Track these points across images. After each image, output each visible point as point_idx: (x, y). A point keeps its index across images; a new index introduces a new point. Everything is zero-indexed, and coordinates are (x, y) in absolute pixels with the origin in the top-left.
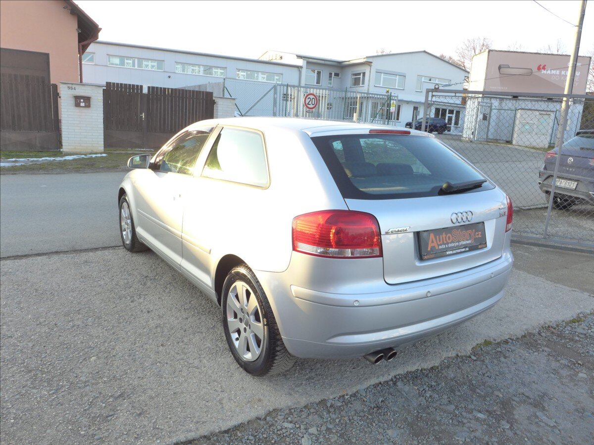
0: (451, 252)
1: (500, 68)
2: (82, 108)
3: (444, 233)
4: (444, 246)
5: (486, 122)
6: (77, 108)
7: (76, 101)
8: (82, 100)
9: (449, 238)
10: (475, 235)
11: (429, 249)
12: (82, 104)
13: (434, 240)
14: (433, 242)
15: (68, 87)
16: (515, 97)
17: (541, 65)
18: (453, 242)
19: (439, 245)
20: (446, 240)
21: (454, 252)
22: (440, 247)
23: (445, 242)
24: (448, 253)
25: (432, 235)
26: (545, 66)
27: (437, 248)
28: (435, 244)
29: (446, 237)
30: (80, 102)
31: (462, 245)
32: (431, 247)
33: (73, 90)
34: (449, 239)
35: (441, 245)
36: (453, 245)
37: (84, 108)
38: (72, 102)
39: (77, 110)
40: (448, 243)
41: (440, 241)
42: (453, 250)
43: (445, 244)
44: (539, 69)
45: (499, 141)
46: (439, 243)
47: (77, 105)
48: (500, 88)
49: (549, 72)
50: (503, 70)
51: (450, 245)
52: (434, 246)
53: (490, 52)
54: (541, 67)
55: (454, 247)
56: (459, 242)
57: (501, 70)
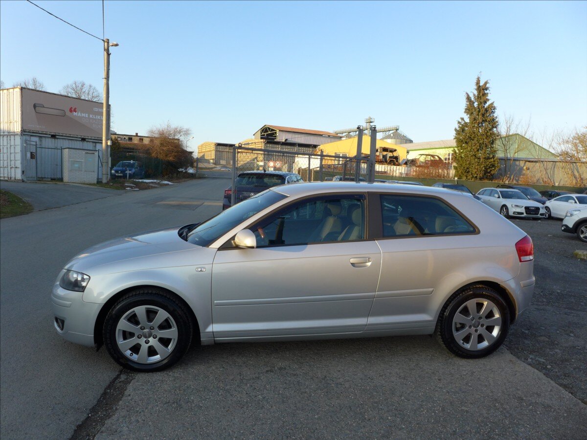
1: (35, 106)
5: (34, 161)
16: (53, 136)
17: (72, 108)
26: (75, 109)
44: (71, 111)
45: (44, 179)
48: (38, 126)
49: (79, 114)
50: (38, 109)
53: (23, 90)
54: (73, 109)
57: (37, 108)
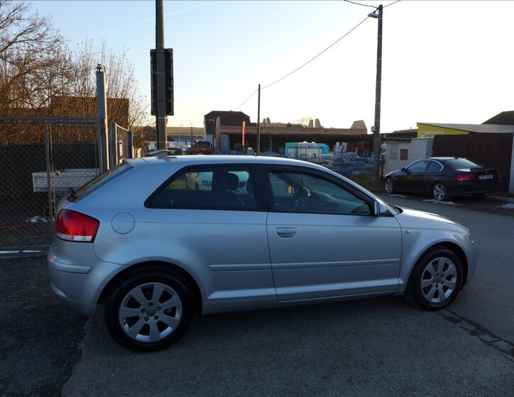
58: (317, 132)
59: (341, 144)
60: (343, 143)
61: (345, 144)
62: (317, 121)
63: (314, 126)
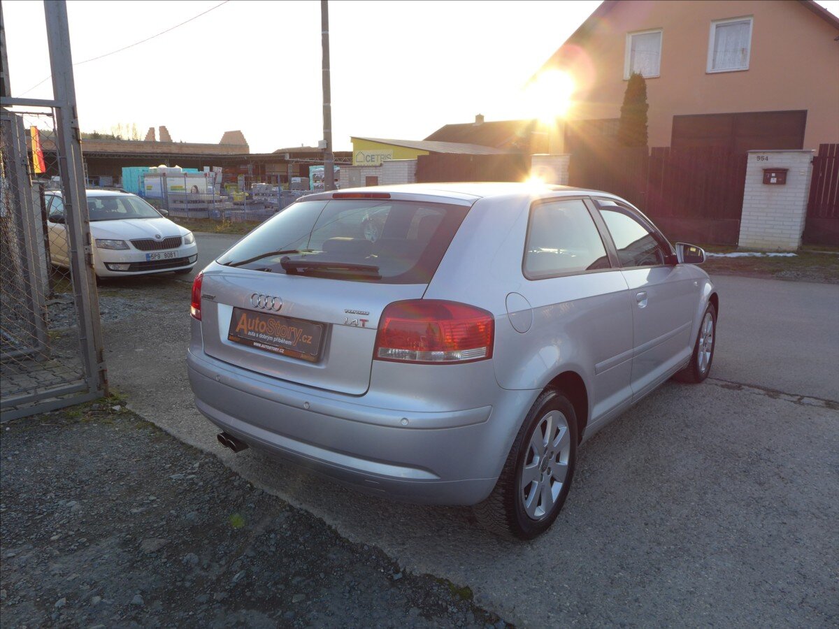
0: (259, 345)
2: (773, 186)
3: (258, 318)
4: (253, 334)
6: (766, 186)
7: (765, 176)
8: (773, 175)
9: (263, 326)
10: (301, 338)
11: (237, 330)
12: (773, 180)
13: (245, 322)
14: (243, 324)
15: (759, 158)
18: (265, 333)
19: (248, 330)
20: (258, 327)
21: (263, 346)
22: (250, 333)
23: (256, 330)
24: (255, 344)
25: (244, 316)
27: (246, 332)
28: (244, 327)
29: (258, 325)
30: (771, 177)
31: (277, 343)
32: (240, 329)
33: (765, 161)
34: (262, 328)
35: (251, 331)
36: (265, 337)
37: (776, 186)
38: (760, 177)
39: (766, 188)
40: (259, 333)
41: (251, 326)
42: (262, 343)
43: (256, 332)
46: (250, 328)
47: (766, 181)
51: (261, 336)
52: (243, 329)
55: (265, 340)
56: (274, 336)
58: (165, 150)
59: (211, 170)
60: (216, 169)
61: (218, 170)
62: (163, 130)
63: (158, 138)
